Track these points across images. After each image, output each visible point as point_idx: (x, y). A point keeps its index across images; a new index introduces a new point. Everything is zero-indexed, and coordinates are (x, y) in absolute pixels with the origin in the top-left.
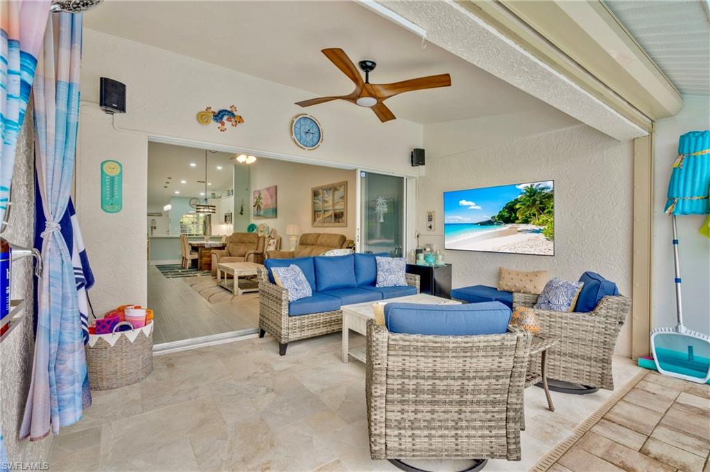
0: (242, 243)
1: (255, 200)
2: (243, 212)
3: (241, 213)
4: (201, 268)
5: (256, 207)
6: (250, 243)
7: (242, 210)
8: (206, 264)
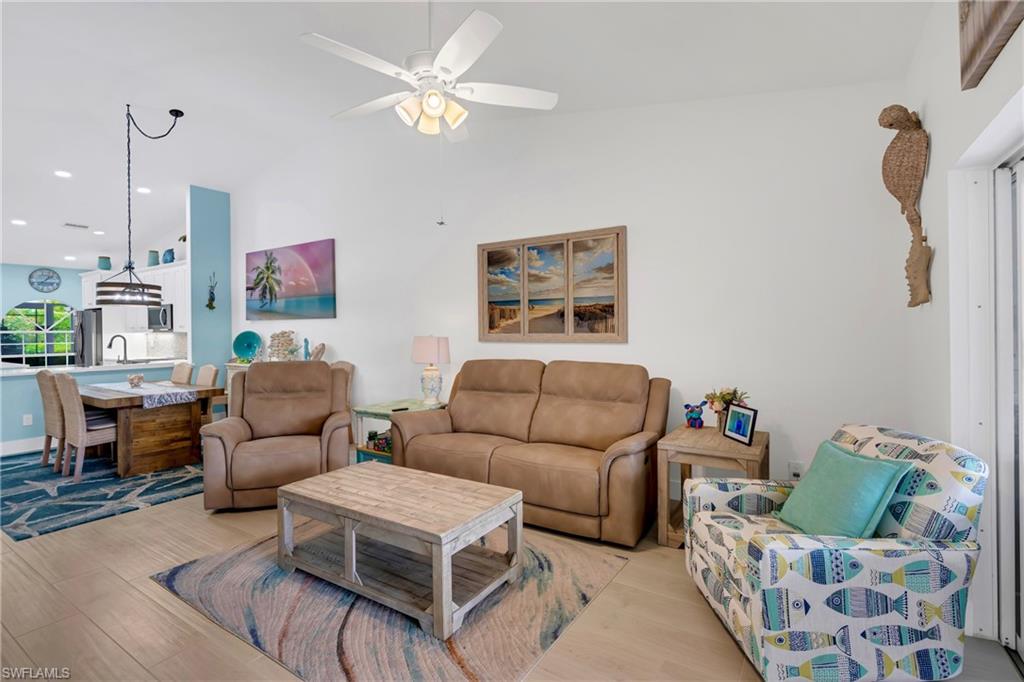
0: (285, 391)
1: (254, 276)
2: (215, 304)
3: (210, 306)
4: (127, 470)
5: (257, 292)
6: (310, 390)
7: (212, 299)
8: (143, 456)
